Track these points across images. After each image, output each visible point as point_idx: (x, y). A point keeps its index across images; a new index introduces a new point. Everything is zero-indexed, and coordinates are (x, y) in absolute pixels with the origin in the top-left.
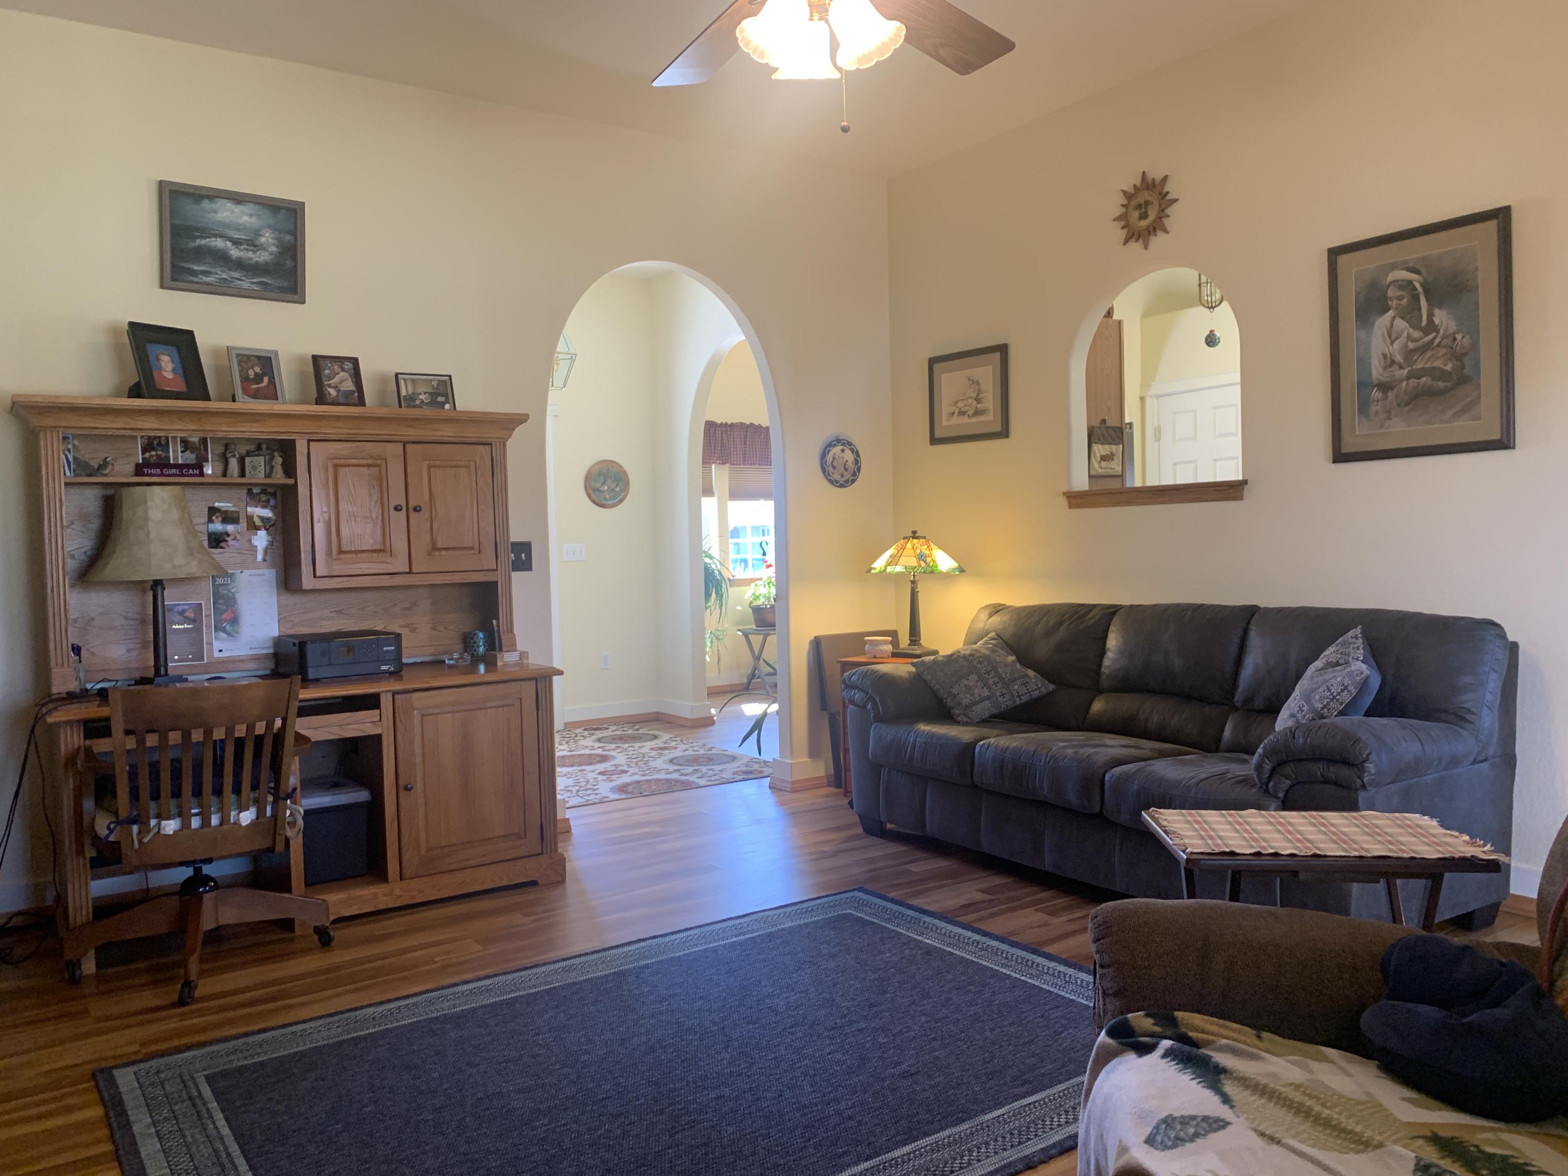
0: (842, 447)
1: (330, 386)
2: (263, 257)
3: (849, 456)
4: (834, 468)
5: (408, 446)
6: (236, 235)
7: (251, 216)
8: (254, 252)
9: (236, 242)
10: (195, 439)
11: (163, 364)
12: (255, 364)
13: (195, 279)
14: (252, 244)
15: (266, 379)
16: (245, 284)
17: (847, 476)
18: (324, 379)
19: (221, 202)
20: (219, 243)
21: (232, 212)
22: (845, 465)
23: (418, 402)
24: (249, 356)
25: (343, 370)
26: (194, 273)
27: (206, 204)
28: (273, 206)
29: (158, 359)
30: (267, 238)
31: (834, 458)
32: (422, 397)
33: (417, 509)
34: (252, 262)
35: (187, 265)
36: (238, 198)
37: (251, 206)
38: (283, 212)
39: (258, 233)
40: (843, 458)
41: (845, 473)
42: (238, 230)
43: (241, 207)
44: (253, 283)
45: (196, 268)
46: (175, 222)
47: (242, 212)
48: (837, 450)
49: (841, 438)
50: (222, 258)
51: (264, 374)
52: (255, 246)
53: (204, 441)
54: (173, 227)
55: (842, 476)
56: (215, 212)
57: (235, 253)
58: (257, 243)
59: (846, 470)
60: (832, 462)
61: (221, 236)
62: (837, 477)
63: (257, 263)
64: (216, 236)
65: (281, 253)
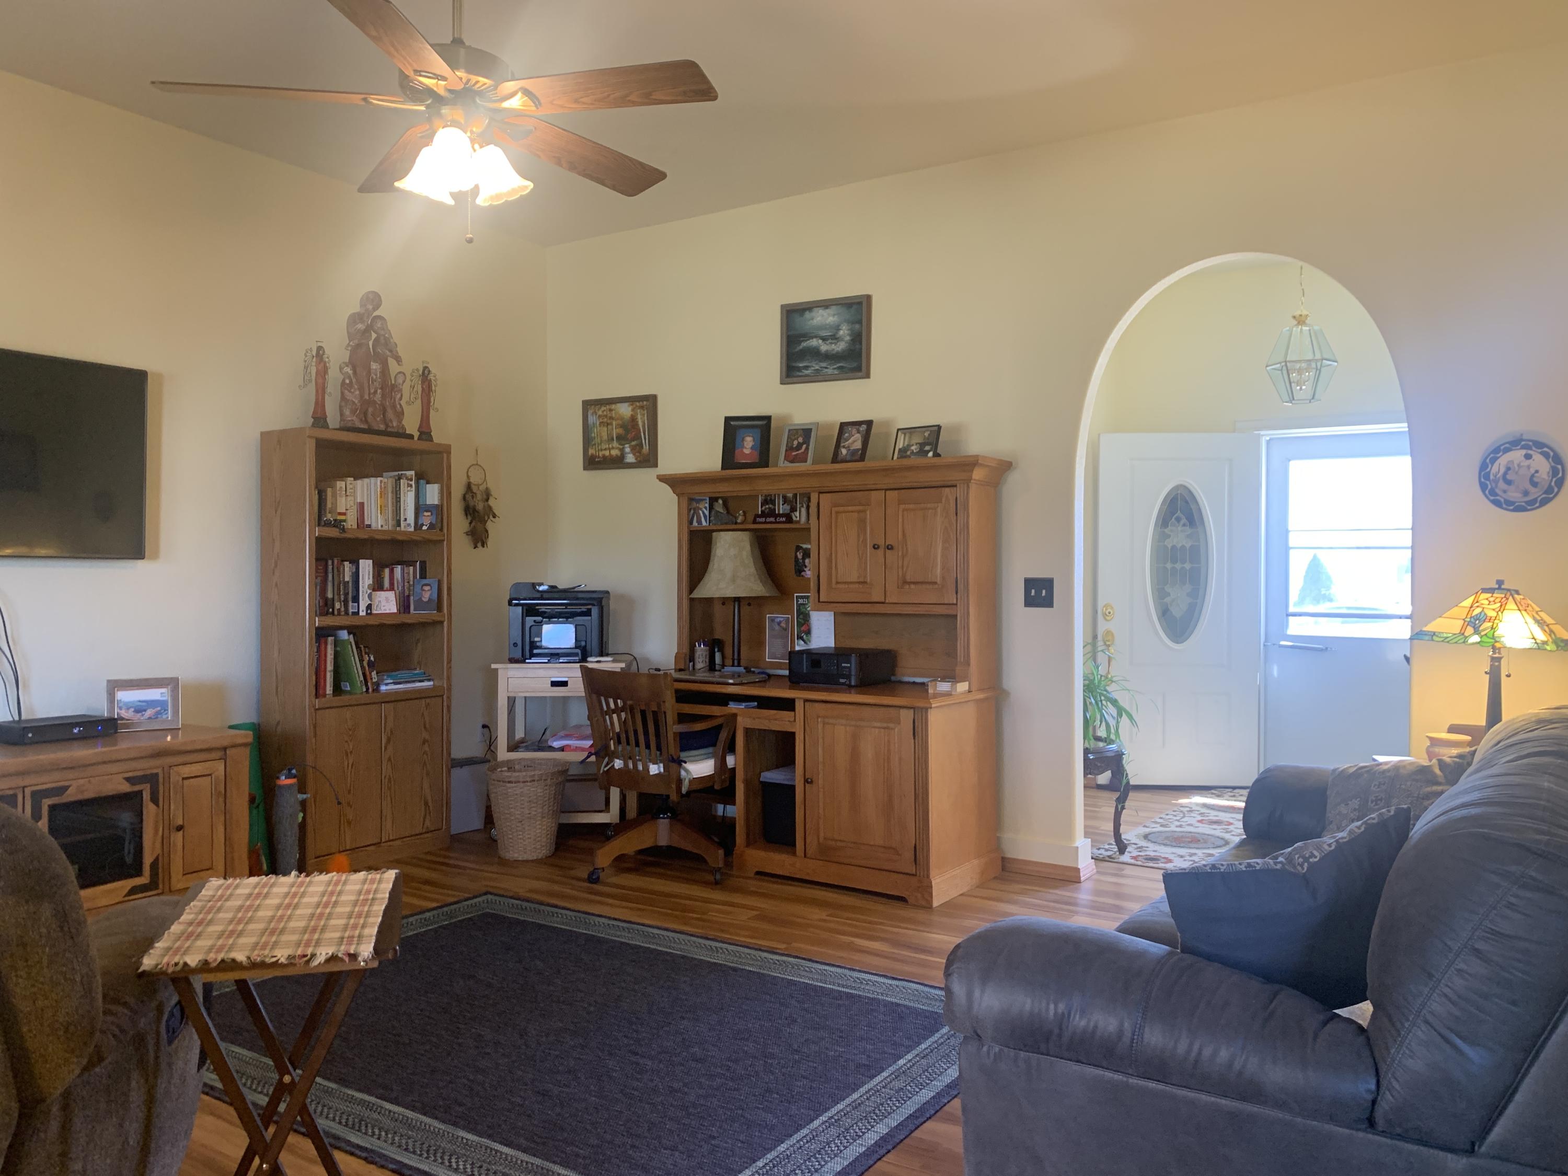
0: (1524, 452)
1: (844, 447)
2: (840, 347)
3: (1541, 464)
4: (1509, 483)
5: (888, 492)
6: (824, 333)
7: (834, 315)
8: (836, 344)
9: (824, 339)
10: (790, 495)
11: (745, 443)
12: (801, 436)
13: (800, 374)
14: (834, 338)
15: (804, 446)
16: (830, 371)
17: (1535, 493)
18: (842, 441)
19: (815, 309)
20: (814, 342)
21: (823, 316)
22: (1533, 476)
23: (909, 453)
24: (797, 430)
25: (858, 432)
26: (799, 369)
27: (807, 315)
28: (846, 304)
29: (743, 440)
30: (844, 332)
31: (1508, 469)
32: (913, 448)
33: (890, 547)
34: (834, 352)
35: (794, 364)
36: (825, 304)
37: (834, 308)
38: (855, 307)
39: (838, 328)
40: (1529, 467)
41: (1532, 489)
42: (826, 329)
43: (828, 311)
44: (835, 369)
45: (801, 365)
46: (789, 333)
47: (829, 315)
48: (1517, 455)
49: (1525, 437)
50: (815, 354)
51: (804, 443)
52: (836, 339)
53: (795, 496)
54: (788, 337)
55: (1526, 493)
56: (812, 319)
57: (824, 348)
58: (838, 336)
59: (1534, 484)
60: (1505, 474)
61: (816, 337)
62: (1514, 495)
63: (838, 352)
64: (812, 338)
65: (852, 340)
